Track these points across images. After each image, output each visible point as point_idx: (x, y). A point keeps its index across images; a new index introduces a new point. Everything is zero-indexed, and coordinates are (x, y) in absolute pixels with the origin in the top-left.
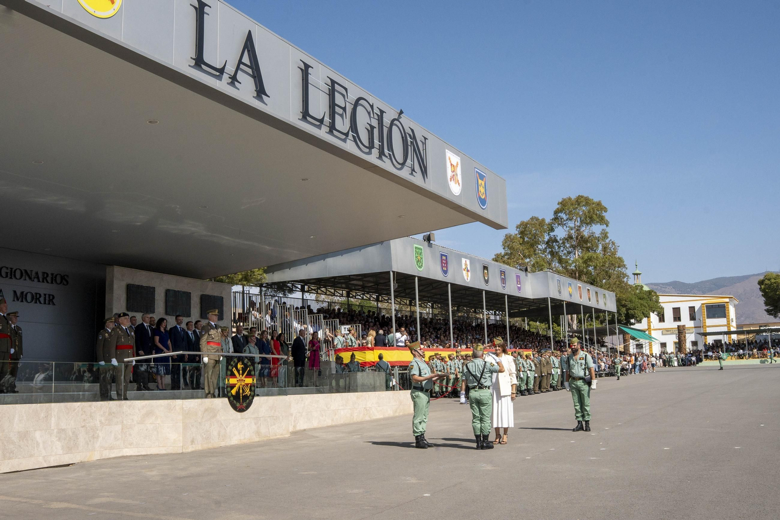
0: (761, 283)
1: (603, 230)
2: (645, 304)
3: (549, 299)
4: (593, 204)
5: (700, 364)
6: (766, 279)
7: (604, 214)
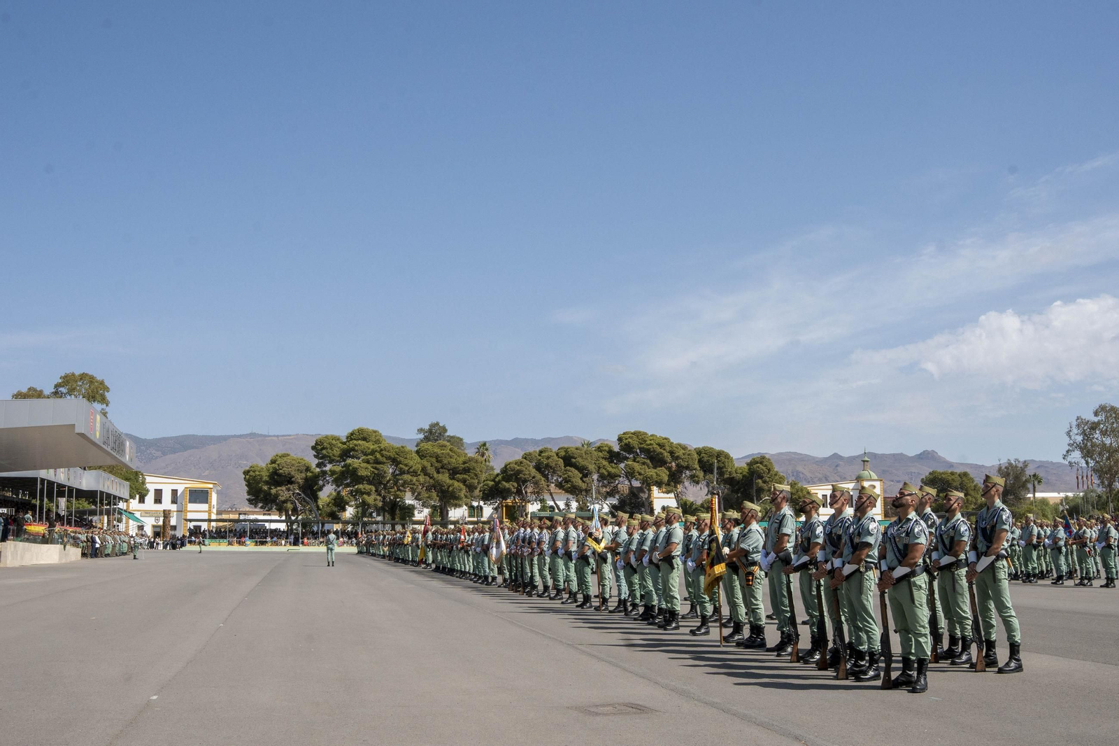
0: (246, 473)
1: (102, 409)
2: (132, 485)
3: (97, 490)
4: (97, 382)
5: (184, 548)
6: (251, 471)
7: (106, 393)
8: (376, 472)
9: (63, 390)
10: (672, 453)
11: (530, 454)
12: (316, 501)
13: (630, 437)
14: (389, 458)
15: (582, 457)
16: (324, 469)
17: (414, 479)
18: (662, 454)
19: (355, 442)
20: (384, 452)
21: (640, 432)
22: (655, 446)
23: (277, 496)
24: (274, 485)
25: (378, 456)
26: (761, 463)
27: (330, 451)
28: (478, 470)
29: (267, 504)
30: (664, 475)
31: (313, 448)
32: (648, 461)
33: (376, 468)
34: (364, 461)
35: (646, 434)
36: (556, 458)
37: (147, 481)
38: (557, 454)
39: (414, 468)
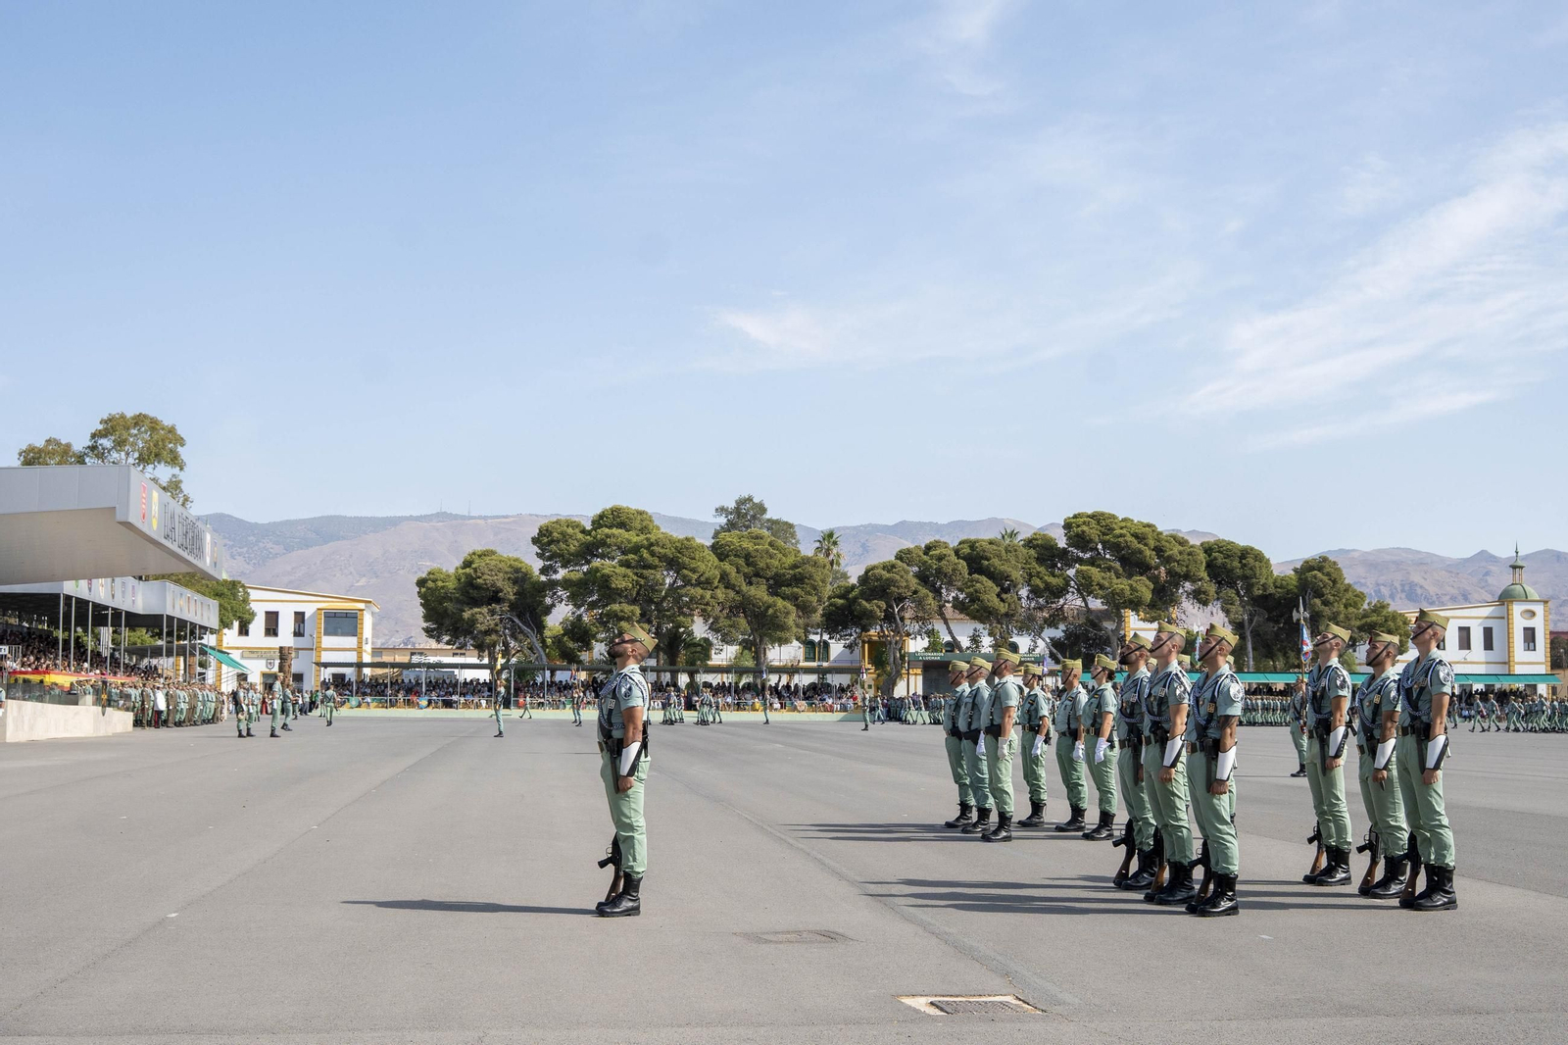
0: (421, 583)
1: (174, 475)
2: (226, 605)
3: (165, 616)
4: (163, 429)
6: (430, 579)
7: (179, 449)
8: (642, 582)
9: (106, 443)
10: (1159, 550)
11: (909, 551)
12: (541, 634)
13: (1084, 523)
14: (662, 558)
15: (999, 556)
16: (554, 577)
17: (708, 594)
18: (1140, 552)
19: (606, 530)
20: (655, 548)
21: (1103, 514)
22: (1129, 538)
23: (473, 621)
24: (468, 604)
25: (645, 554)
26: (1320, 569)
27: (563, 546)
28: (818, 578)
29: (457, 638)
30: (1144, 589)
31: (535, 541)
32: (1117, 565)
33: (641, 576)
34: (622, 564)
35: (1114, 517)
36: (954, 558)
37: (252, 597)
38: (957, 552)
39: (706, 575)
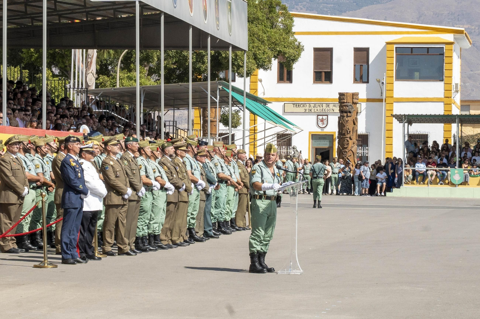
3: (137, 4)
